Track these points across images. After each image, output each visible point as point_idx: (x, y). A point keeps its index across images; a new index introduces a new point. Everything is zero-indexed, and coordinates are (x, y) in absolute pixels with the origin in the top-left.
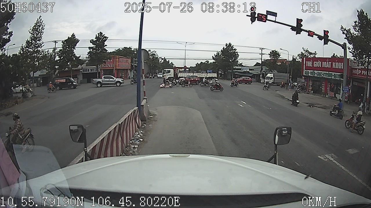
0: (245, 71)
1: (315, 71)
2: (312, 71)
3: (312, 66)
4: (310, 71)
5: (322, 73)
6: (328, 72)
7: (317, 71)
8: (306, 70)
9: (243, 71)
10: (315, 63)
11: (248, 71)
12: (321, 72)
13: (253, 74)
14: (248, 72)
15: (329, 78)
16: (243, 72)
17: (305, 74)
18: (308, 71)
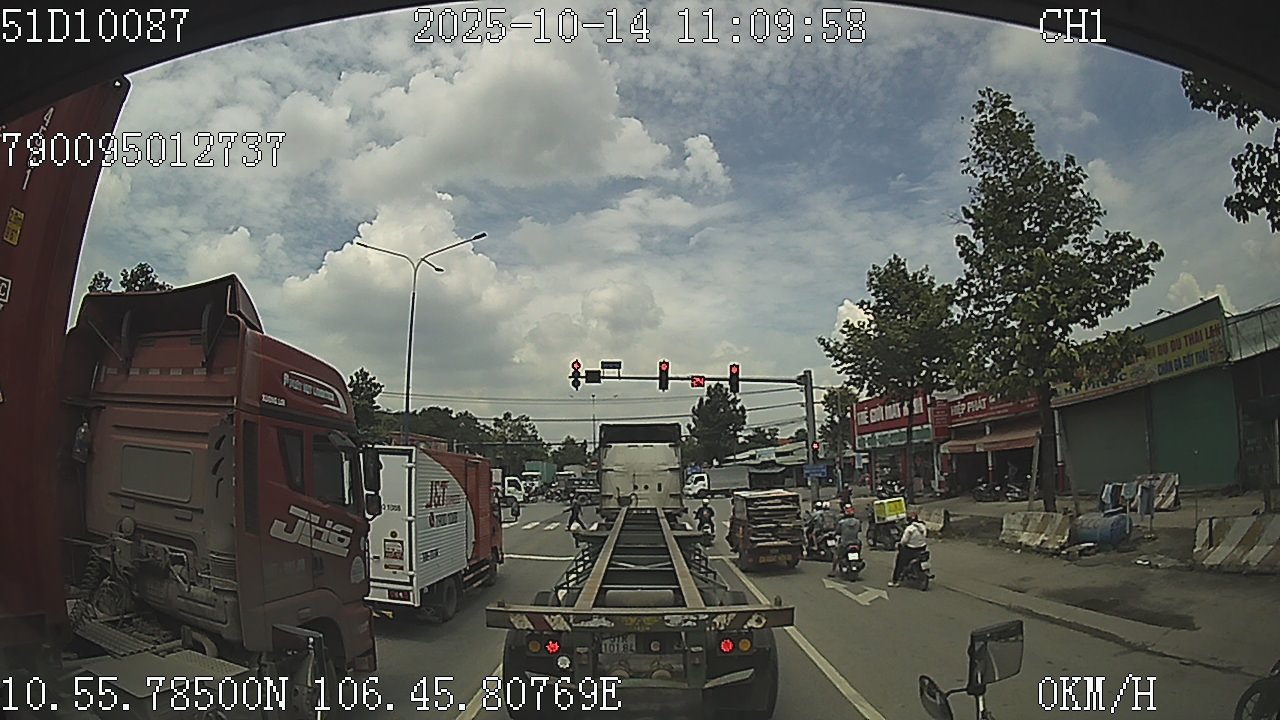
0: (767, 459)
1: (877, 434)
2: (870, 435)
3: (867, 422)
4: (866, 437)
5: (886, 435)
6: (897, 431)
7: (879, 434)
8: (859, 434)
9: (761, 459)
10: (873, 414)
11: (774, 458)
12: (886, 432)
13: (784, 466)
14: (774, 461)
15: (901, 445)
16: (759, 462)
17: (859, 446)
18: (864, 436)
